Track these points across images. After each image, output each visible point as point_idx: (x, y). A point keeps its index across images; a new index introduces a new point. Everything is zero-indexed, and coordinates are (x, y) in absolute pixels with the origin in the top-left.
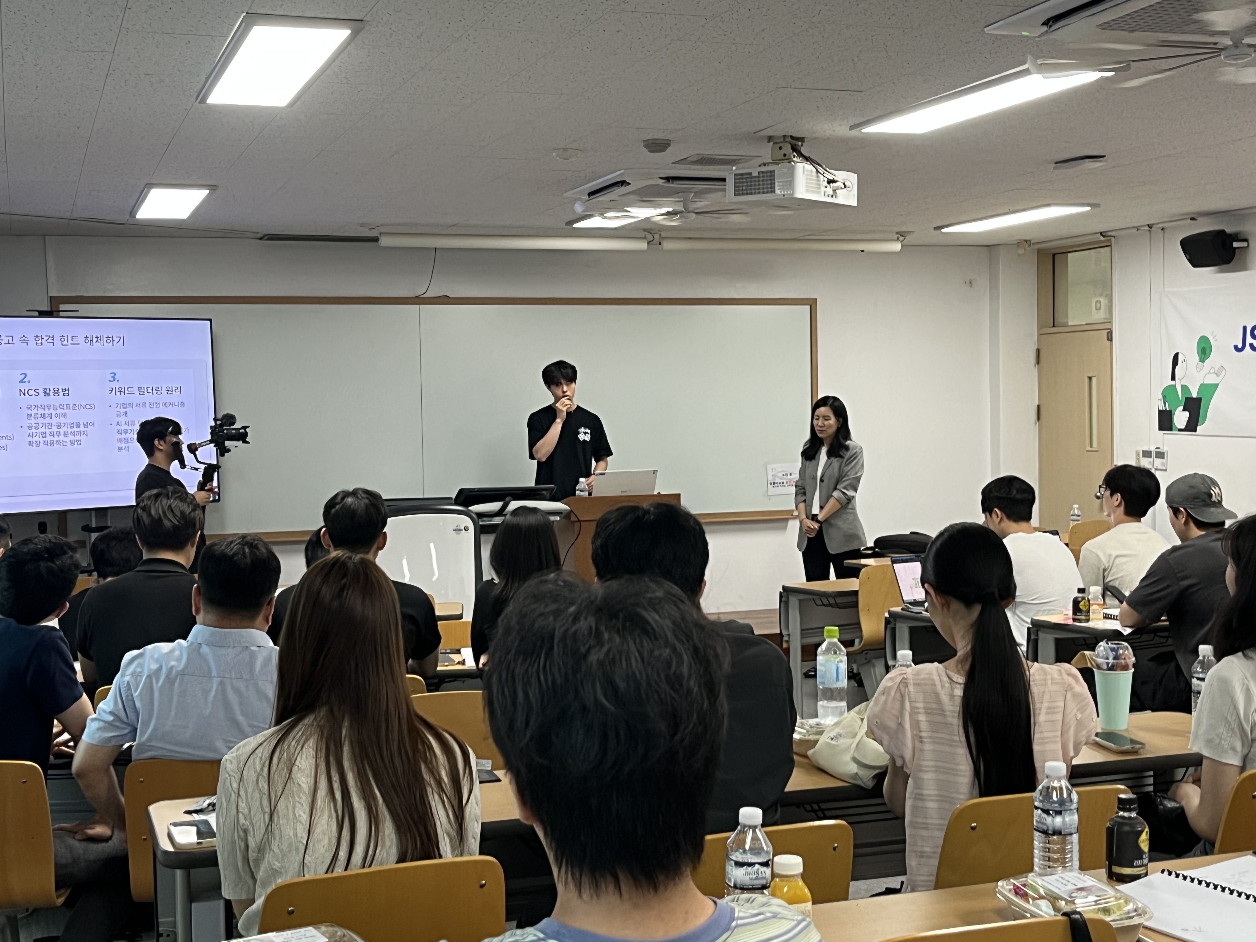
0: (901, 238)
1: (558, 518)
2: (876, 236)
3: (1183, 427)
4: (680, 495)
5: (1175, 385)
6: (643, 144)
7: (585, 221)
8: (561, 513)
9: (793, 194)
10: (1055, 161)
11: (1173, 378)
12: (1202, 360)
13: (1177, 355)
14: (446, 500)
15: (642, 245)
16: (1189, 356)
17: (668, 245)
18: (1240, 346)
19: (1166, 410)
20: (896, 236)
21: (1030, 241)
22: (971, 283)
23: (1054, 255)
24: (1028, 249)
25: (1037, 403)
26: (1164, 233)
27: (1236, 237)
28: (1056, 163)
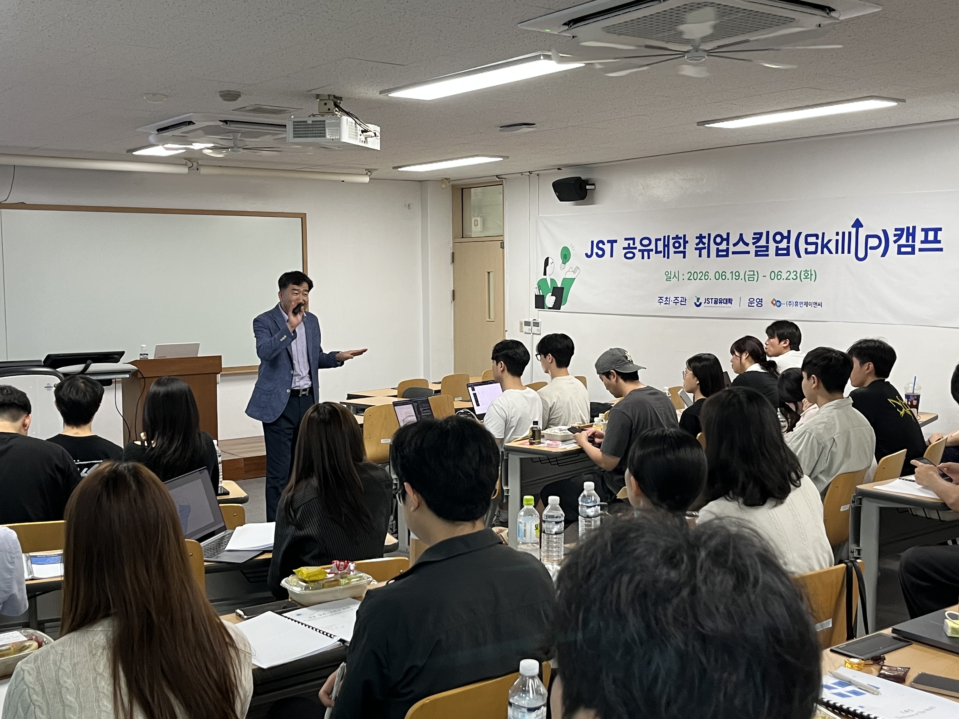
0: (369, 173)
1: (128, 376)
2: (354, 171)
3: (552, 306)
4: (221, 356)
5: (546, 279)
6: (218, 95)
7: (146, 150)
8: (130, 372)
9: (339, 139)
10: (501, 126)
11: (545, 274)
12: (564, 263)
13: (547, 259)
14: (36, 364)
15: (184, 170)
16: (556, 259)
17: (203, 171)
18: (589, 254)
19: (540, 295)
20: (365, 172)
21: (449, 179)
22: (409, 206)
23: (462, 189)
24: (448, 184)
25: (453, 289)
26: (539, 178)
27: (586, 182)
28: (501, 127)
